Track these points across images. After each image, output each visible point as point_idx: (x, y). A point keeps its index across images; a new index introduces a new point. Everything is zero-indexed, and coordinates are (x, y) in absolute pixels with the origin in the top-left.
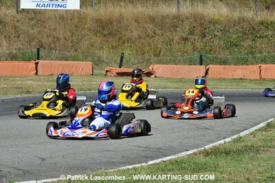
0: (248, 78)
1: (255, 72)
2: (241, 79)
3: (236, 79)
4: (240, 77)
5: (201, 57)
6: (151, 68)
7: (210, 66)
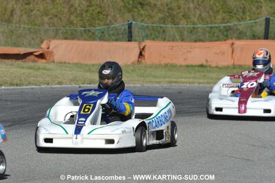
0: (214, 65)
1: (223, 53)
2: (202, 66)
3: (192, 66)
4: (199, 63)
5: (130, 26)
6: (44, 46)
7: (148, 43)
